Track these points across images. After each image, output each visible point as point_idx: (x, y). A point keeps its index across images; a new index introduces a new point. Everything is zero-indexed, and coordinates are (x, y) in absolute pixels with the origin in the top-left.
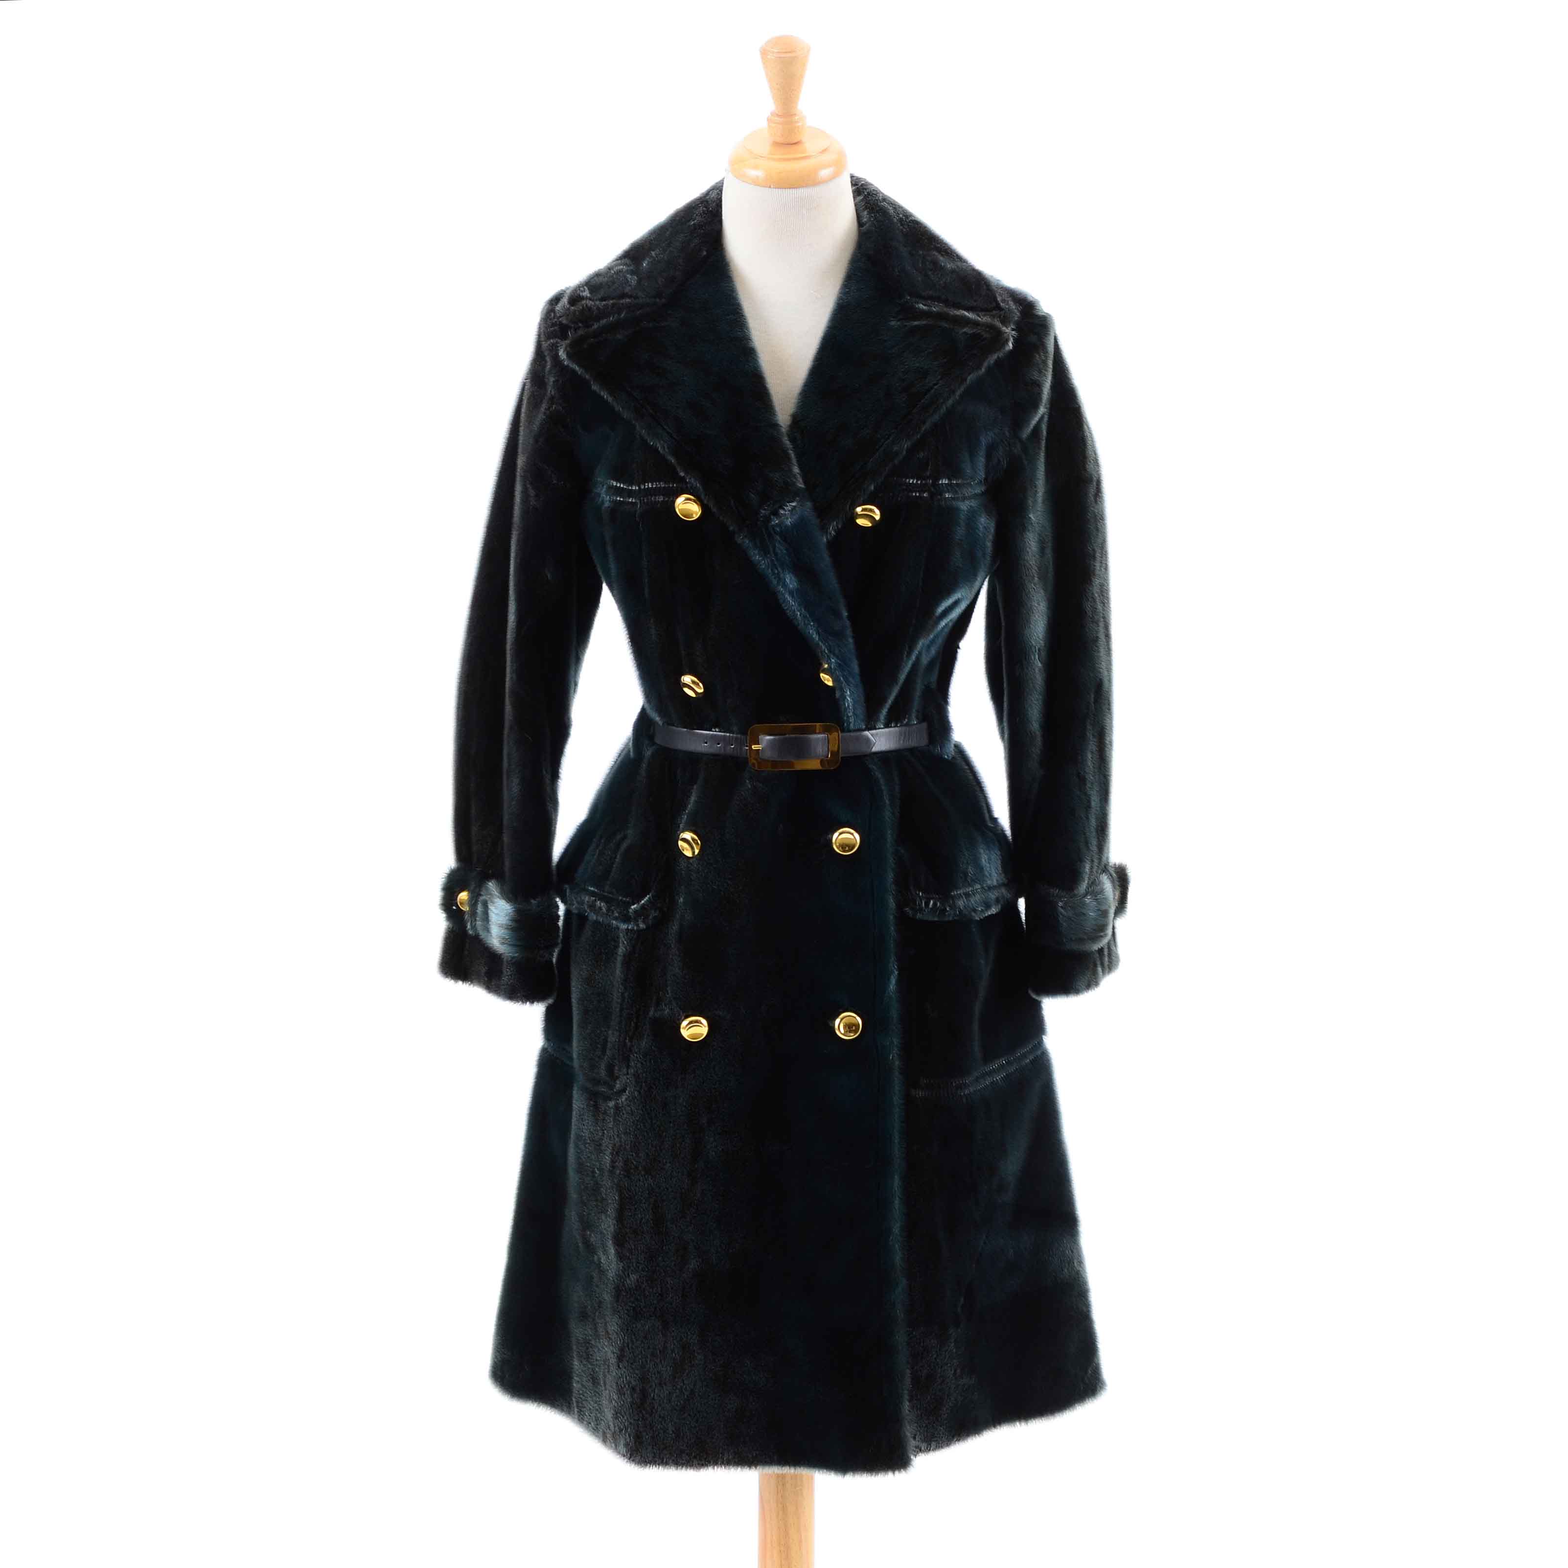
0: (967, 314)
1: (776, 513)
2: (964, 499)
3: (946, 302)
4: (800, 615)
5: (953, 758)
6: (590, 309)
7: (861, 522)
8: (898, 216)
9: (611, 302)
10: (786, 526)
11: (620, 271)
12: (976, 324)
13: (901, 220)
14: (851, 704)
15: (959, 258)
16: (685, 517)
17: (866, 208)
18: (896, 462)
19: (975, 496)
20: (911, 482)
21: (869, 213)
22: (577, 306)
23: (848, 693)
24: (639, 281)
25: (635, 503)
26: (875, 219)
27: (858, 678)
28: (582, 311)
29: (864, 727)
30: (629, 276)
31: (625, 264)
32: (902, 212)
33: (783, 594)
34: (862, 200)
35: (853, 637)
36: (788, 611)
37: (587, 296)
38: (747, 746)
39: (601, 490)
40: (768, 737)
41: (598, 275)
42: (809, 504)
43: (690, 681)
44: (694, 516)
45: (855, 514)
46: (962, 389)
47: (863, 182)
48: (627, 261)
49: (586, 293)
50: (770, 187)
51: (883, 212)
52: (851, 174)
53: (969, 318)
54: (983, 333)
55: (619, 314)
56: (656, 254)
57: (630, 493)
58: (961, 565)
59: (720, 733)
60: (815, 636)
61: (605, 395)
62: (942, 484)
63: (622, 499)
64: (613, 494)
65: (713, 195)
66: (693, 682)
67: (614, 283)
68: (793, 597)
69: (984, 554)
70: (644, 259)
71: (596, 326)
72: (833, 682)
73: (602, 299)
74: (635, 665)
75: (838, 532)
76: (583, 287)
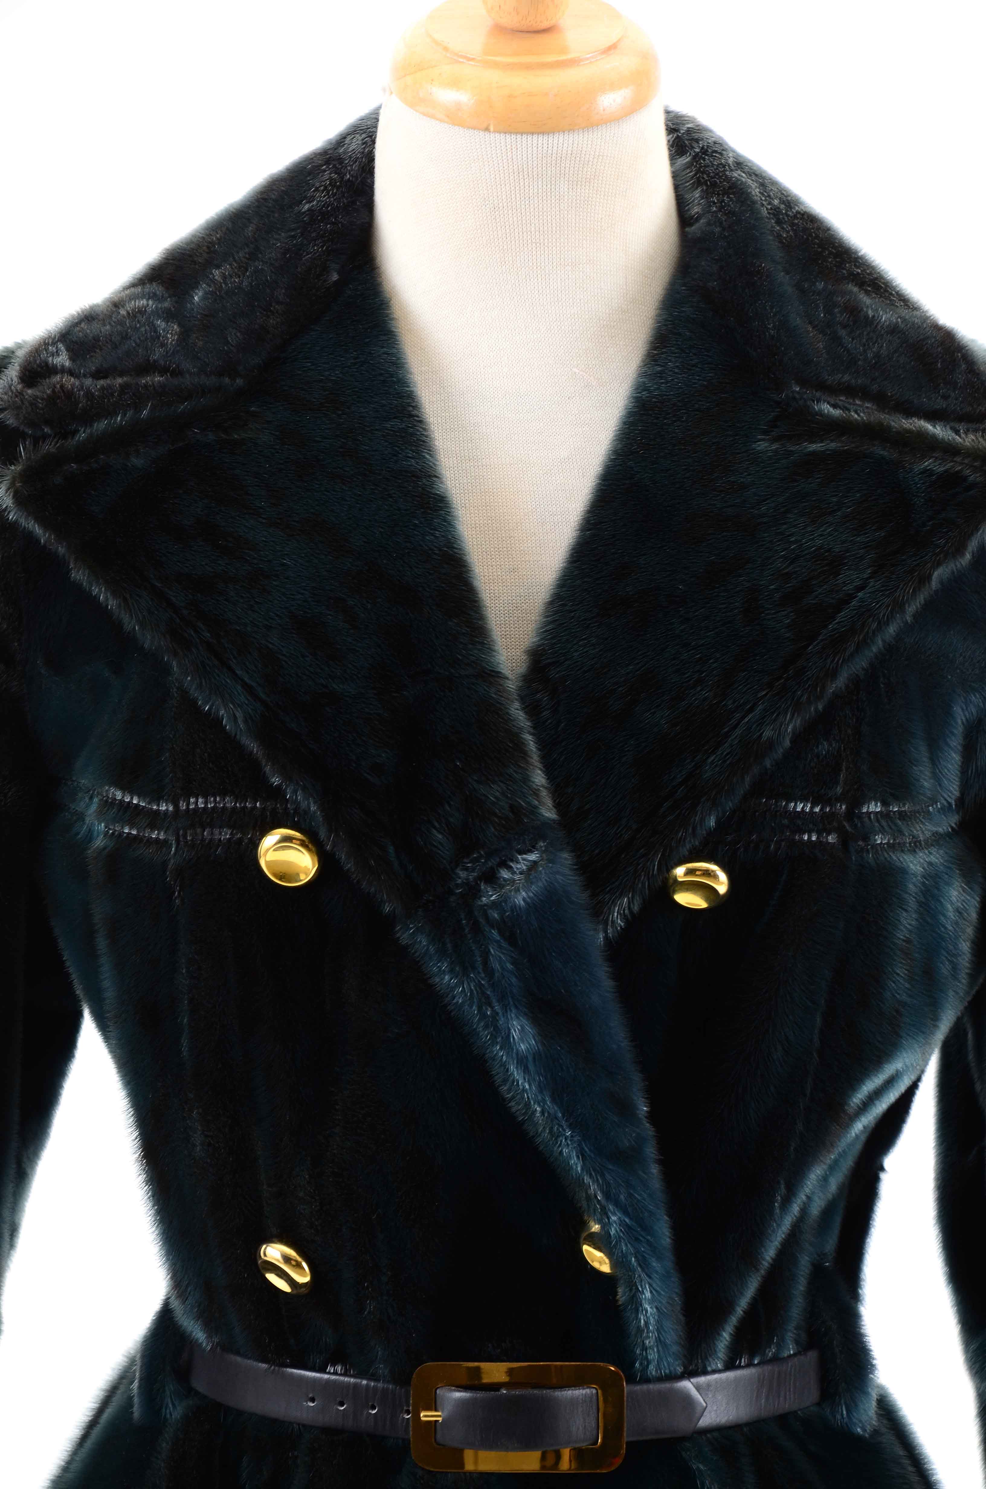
0: (929, 427)
1: (491, 878)
2: (916, 846)
3: (881, 401)
4: (542, 1113)
5: (876, 1432)
6: (69, 394)
7: (685, 899)
8: (769, 204)
9: (120, 380)
10: (514, 908)
11: (141, 311)
12: (950, 450)
13: (775, 212)
14: (652, 1320)
15: (904, 301)
16: (280, 879)
17: (699, 183)
18: (768, 763)
19: (937, 840)
20: (799, 809)
21: (706, 195)
22: (41, 388)
23: (648, 1294)
24: (185, 335)
25: (165, 841)
26: (721, 208)
27: (669, 1256)
28: (52, 400)
29: (680, 1370)
30: (160, 323)
31: (153, 296)
32: (779, 195)
33: (504, 1065)
34: (689, 166)
35: (660, 1162)
36: (513, 1104)
37: (63, 366)
38: (408, 1412)
39: (88, 806)
40: (458, 1395)
41: (89, 317)
42: (566, 857)
43: (279, 1257)
44: (302, 877)
45: (671, 881)
46: (921, 598)
47: (689, 126)
48: (157, 288)
49: (63, 359)
50: (487, 129)
51: (737, 190)
52: (667, 107)
53: (934, 437)
54: (967, 472)
55: (138, 409)
56: (224, 277)
57: (155, 820)
58: (904, 998)
59: (346, 1379)
60: (576, 1164)
61: (101, 593)
62: (869, 814)
63: (134, 832)
64: (114, 821)
65: (355, 144)
66: (287, 1259)
67: (125, 337)
68: (526, 1070)
69: (955, 968)
70: (195, 286)
71: (82, 436)
72: (613, 1266)
73: (98, 374)
74: (152, 1212)
75: (632, 921)
76: (54, 343)
